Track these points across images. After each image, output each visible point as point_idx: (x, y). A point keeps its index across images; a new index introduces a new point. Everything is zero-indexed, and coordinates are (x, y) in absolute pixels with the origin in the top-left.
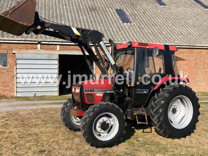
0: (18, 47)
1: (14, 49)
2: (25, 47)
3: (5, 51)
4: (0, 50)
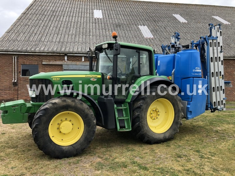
0: (47, 59)
1: (44, 60)
2: (53, 59)
3: (36, 62)
4: (32, 61)
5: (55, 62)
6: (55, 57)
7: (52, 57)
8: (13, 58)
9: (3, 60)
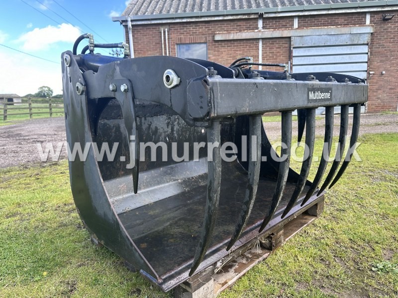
0: (224, 29)
1: (218, 32)
2: (236, 27)
3: (202, 37)
4: (195, 36)
5: (239, 34)
6: (239, 23)
7: (232, 23)
8: (162, 31)
9: (145, 37)
